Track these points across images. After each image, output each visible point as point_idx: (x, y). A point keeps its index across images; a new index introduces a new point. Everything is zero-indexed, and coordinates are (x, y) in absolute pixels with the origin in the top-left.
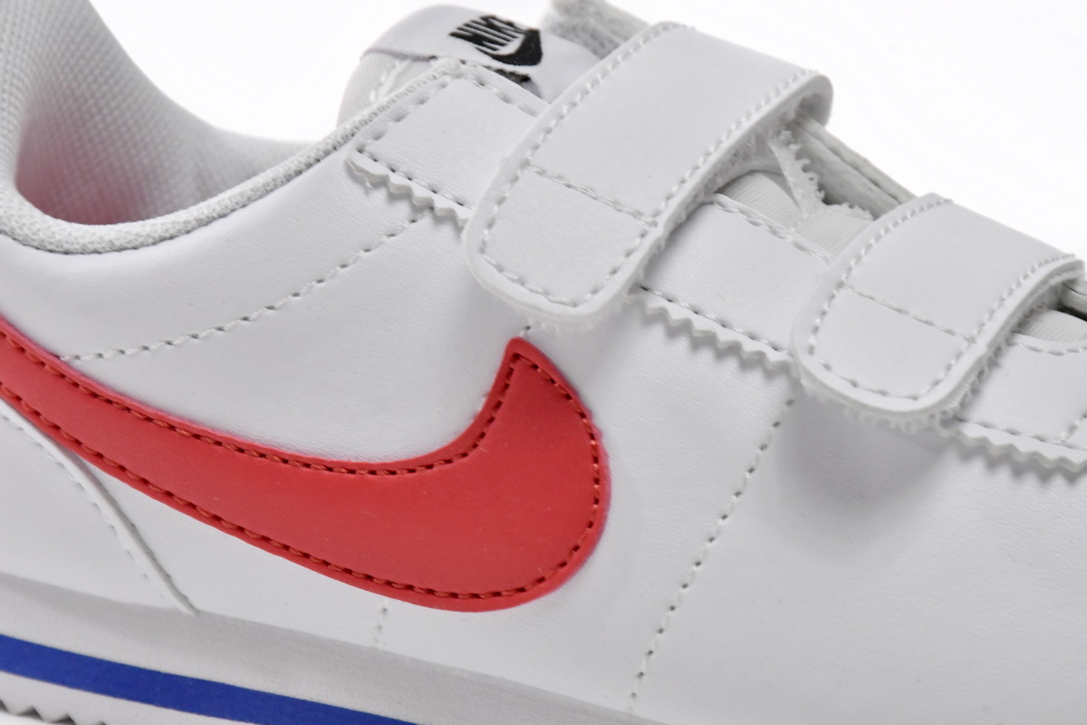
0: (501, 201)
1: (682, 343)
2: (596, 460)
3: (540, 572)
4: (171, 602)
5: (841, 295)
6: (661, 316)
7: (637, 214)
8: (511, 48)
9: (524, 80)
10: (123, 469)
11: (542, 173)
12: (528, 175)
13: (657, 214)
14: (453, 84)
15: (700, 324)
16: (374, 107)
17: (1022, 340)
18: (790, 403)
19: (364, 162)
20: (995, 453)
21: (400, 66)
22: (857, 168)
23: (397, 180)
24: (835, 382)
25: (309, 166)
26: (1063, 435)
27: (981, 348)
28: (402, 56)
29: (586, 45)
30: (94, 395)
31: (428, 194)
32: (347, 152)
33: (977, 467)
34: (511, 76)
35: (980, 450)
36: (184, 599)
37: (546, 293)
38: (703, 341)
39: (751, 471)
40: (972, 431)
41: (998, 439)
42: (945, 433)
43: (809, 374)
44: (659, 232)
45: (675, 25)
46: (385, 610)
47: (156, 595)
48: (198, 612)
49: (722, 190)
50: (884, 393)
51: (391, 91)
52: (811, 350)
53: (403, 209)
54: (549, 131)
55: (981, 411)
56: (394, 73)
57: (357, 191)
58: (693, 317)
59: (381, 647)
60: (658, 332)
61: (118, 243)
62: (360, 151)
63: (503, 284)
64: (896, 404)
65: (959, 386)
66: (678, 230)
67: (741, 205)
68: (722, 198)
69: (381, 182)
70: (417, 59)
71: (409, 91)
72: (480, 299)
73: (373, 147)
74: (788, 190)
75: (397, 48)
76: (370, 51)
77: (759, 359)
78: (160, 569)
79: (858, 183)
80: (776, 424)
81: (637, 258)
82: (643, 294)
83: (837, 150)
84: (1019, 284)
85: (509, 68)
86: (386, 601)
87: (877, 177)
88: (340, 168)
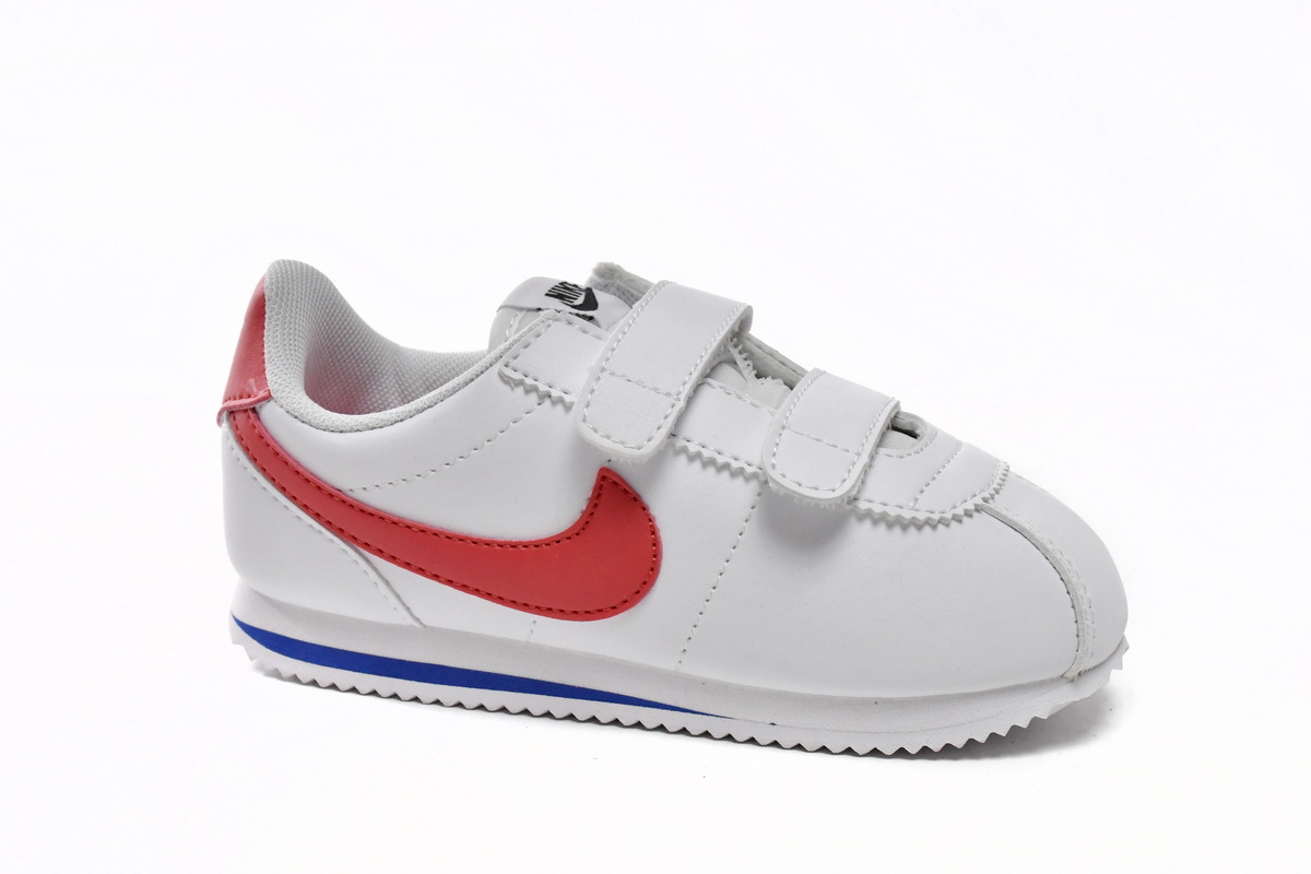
0: (592, 391)
1: (697, 464)
2: (653, 533)
3: (625, 597)
4: (410, 621)
5: (785, 433)
6: (684, 450)
7: (668, 394)
8: (580, 300)
9: (591, 318)
10: (381, 551)
11: (613, 374)
12: (604, 376)
13: (679, 393)
14: (554, 325)
15: (706, 453)
16: (511, 340)
17: (882, 451)
18: (759, 495)
19: (509, 372)
20: (876, 517)
21: (521, 315)
22: (772, 356)
23: (529, 381)
24: (789, 484)
25: (478, 376)
26: (912, 504)
27: (865, 459)
28: (521, 309)
29: (615, 294)
30: (363, 511)
31: (547, 389)
32: (499, 366)
33: (868, 523)
34: (584, 317)
35: (868, 514)
36: (417, 620)
37: (622, 443)
38: (708, 463)
39: (741, 534)
40: (863, 505)
41: (877, 509)
42: (848, 507)
43: (774, 480)
44: (681, 404)
45: (668, 283)
46: (535, 622)
47: (401, 618)
48: (425, 626)
49: (707, 376)
50: (816, 489)
51: (518, 330)
52: (773, 466)
53: (533, 397)
54: (614, 350)
55: (866, 494)
56: (518, 319)
57: (506, 388)
58: (702, 450)
59: (532, 641)
60: (683, 459)
61: (371, 425)
62: (506, 366)
63: (598, 440)
64: (824, 494)
65: (856, 483)
66: (690, 400)
67: (720, 384)
68: (710, 380)
69: (520, 383)
70: (529, 310)
71: (530, 330)
72: (583, 447)
73: (513, 363)
74: (740, 372)
75: (517, 304)
76: (501, 308)
77: (741, 471)
78: (404, 604)
79: (774, 365)
80: (753, 507)
81: (671, 419)
82: (674, 439)
83: (760, 346)
84: (877, 420)
85: (582, 312)
86: (536, 617)
87: (783, 360)
88: (496, 375)
